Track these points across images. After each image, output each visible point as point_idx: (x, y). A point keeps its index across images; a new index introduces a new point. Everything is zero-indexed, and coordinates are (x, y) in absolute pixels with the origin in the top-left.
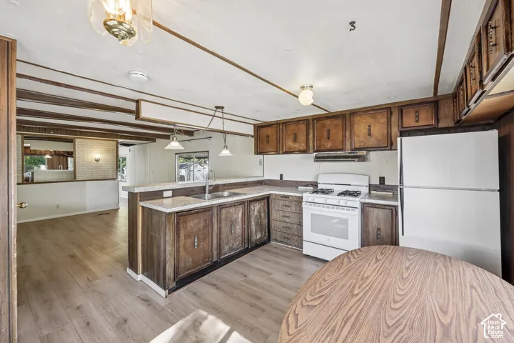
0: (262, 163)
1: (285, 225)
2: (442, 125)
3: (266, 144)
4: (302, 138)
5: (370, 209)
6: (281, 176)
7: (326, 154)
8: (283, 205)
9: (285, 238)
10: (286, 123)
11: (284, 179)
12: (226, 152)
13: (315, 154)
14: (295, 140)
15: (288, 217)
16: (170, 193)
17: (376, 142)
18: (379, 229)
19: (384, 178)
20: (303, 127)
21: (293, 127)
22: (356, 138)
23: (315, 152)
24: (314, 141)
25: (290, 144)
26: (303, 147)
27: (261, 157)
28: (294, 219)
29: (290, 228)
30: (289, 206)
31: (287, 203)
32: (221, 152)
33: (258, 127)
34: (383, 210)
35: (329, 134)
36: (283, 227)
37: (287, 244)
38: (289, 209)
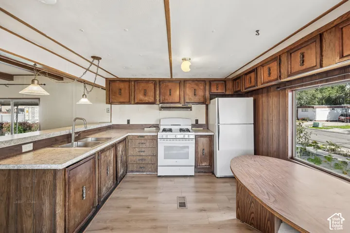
0: (110, 111)
1: (141, 158)
2: (227, 93)
3: (118, 96)
4: (151, 93)
5: (199, 138)
6: (128, 121)
7: (168, 105)
8: (139, 143)
9: (141, 168)
10: (137, 81)
11: (131, 123)
12: (84, 101)
13: (160, 105)
14: (145, 94)
15: (144, 151)
16: (30, 147)
17: (198, 100)
18: (203, 150)
19: (198, 120)
20: (152, 86)
21: (143, 85)
22: (187, 96)
23: (160, 104)
24: (160, 97)
25: (141, 96)
26: (152, 100)
27: (109, 106)
28: (148, 152)
29: (145, 160)
30: (145, 143)
31: (143, 141)
32: (80, 99)
33: (110, 81)
34: (206, 138)
35: (170, 92)
36: (139, 160)
37: (143, 172)
38: (144, 146)
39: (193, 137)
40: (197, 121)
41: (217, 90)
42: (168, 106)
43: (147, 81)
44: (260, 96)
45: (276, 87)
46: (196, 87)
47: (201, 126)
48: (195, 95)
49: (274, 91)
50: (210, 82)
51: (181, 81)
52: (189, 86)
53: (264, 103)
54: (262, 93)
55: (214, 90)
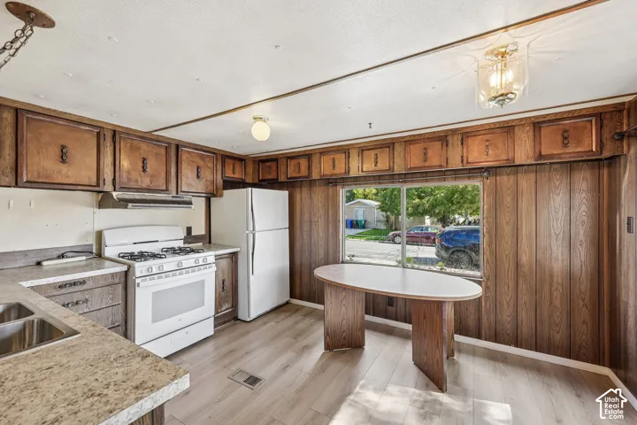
39: (211, 259)
40: (189, 230)
41: (234, 173)
42: (138, 197)
43: (76, 122)
44: (298, 190)
45: (326, 181)
46: (201, 163)
47: (198, 239)
48: (198, 177)
49: (320, 185)
50: (225, 158)
51: (169, 144)
52: (188, 158)
53: (303, 200)
54: (301, 187)
55: (229, 174)
